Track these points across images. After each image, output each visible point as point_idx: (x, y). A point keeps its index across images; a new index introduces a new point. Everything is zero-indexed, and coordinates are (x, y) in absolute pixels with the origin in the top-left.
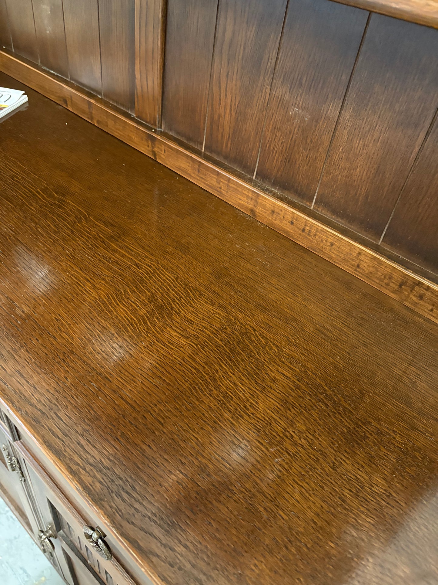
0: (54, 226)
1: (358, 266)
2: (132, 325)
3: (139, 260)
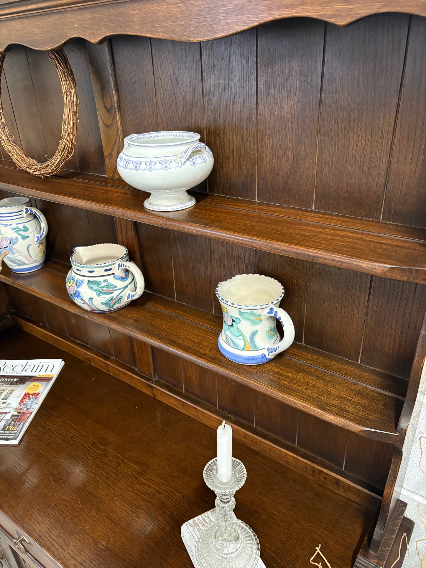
1: (288, 461)
3: (159, 488)
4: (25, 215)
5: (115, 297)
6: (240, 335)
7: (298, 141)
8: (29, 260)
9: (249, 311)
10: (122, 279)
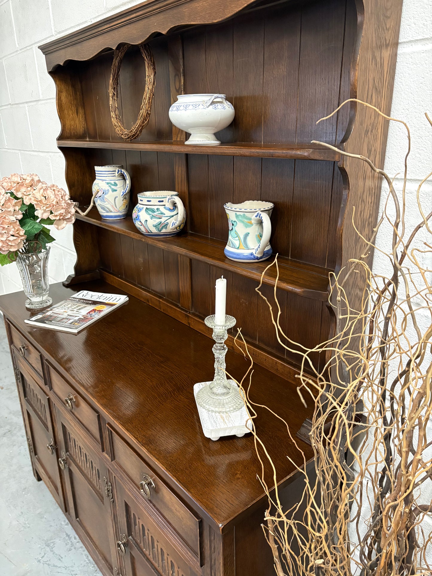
0: (137, 358)
1: (277, 369)
2: (165, 394)
3: (173, 370)
4: (117, 174)
5: (163, 222)
6: (237, 237)
7: (286, 94)
8: (115, 209)
9: (242, 214)
10: (170, 210)
